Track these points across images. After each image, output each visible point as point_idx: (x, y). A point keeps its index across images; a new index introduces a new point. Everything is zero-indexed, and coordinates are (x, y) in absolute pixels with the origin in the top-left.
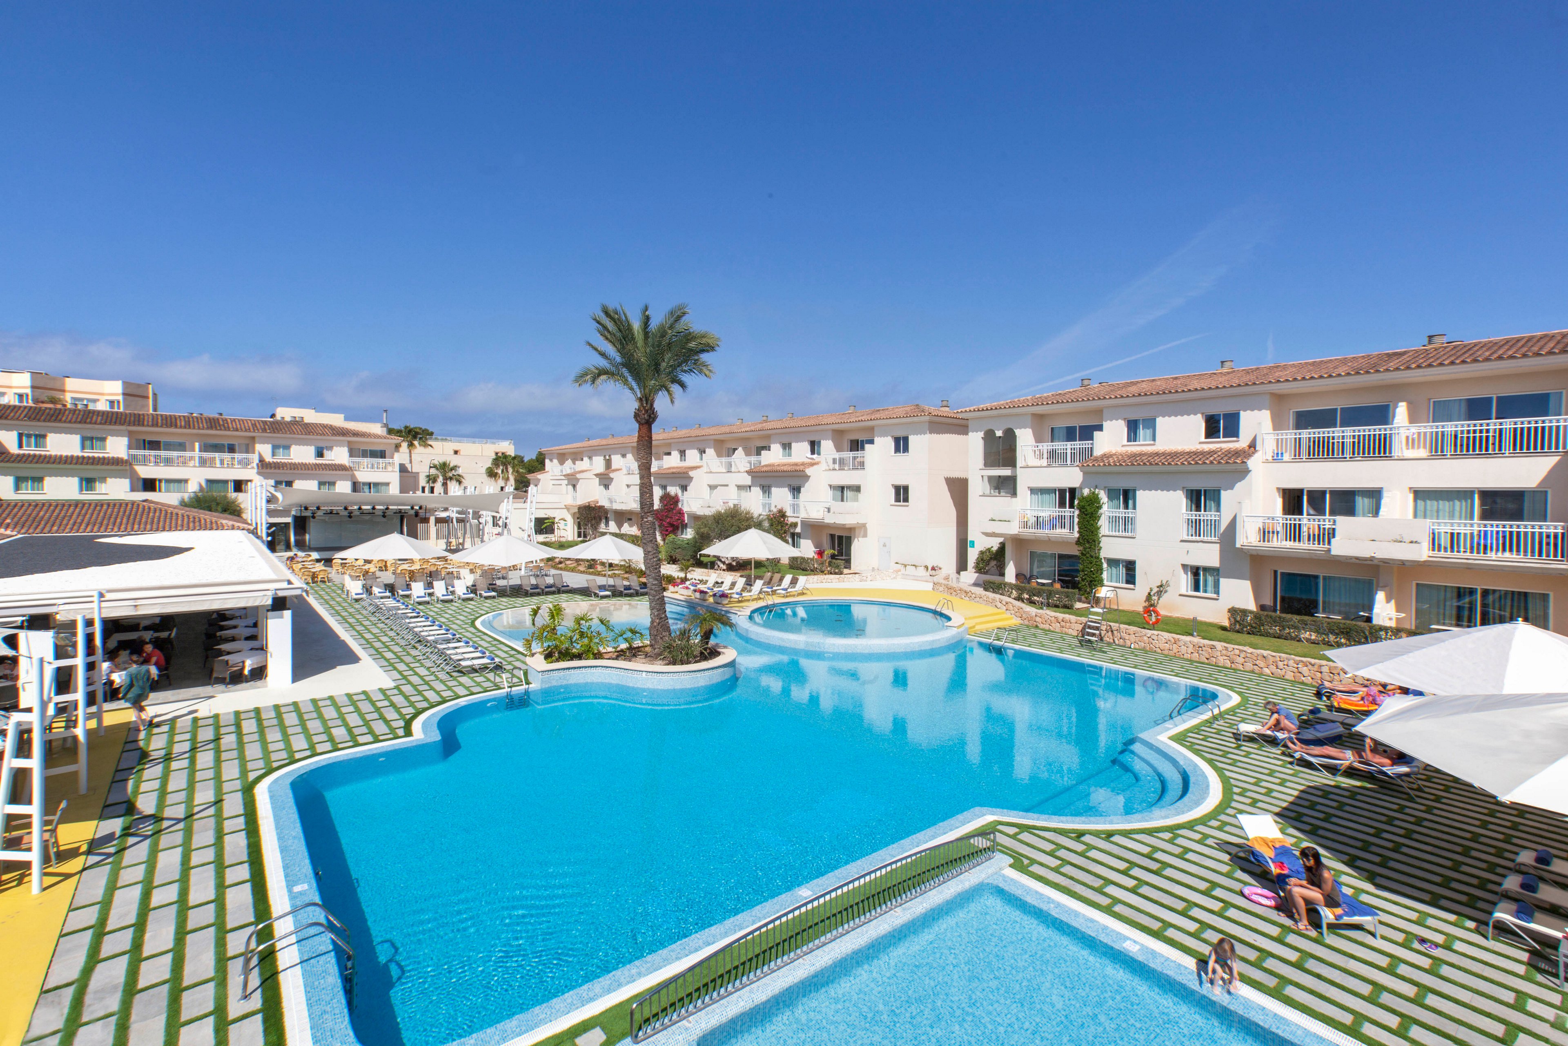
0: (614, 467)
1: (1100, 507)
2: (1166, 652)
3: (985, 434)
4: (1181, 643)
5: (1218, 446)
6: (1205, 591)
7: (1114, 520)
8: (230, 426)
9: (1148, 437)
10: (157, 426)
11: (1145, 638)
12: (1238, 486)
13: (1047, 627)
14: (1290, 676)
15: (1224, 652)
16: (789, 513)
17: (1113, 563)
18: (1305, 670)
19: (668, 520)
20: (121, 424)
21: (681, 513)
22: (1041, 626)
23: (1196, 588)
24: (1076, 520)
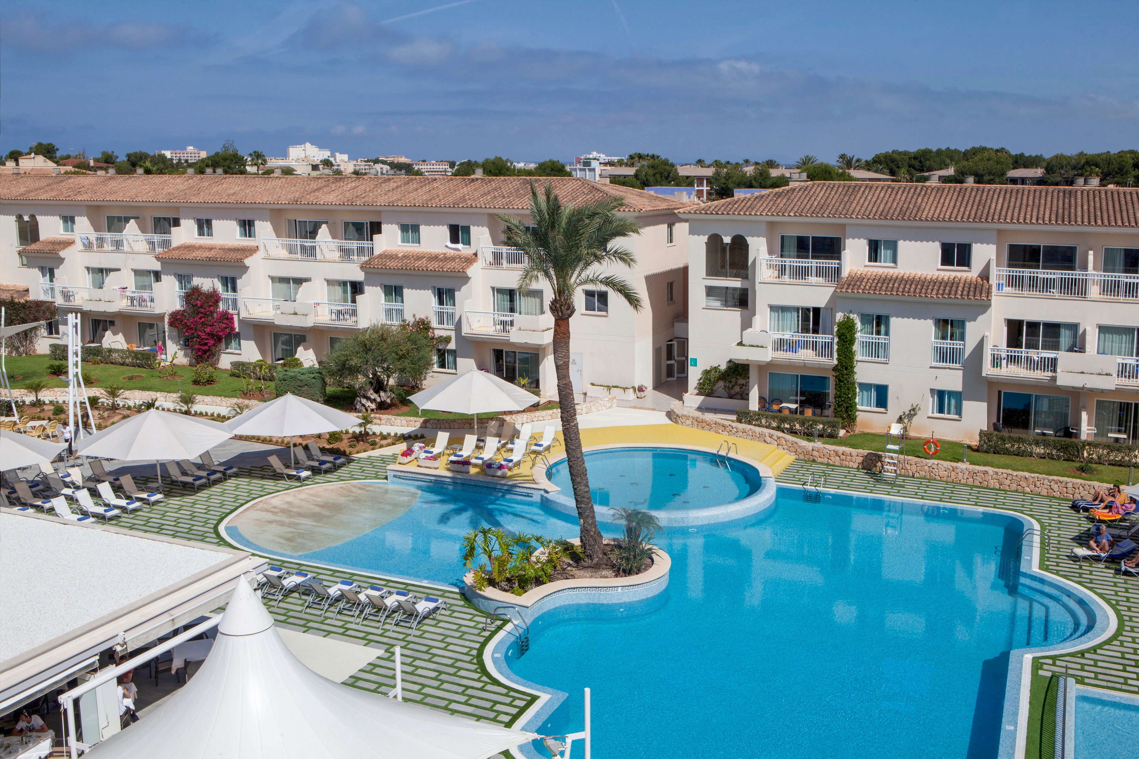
1: (854, 333)
2: (945, 479)
3: (709, 239)
4: (959, 471)
5: (953, 274)
6: (949, 413)
7: (867, 345)
9: (888, 259)
11: (926, 468)
12: (980, 318)
13: (825, 460)
14: (1044, 492)
15: (995, 476)
17: (866, 387)
18: (1055, 487)
22: (820, 460)
23: (941, 410)
24: (835, 347)
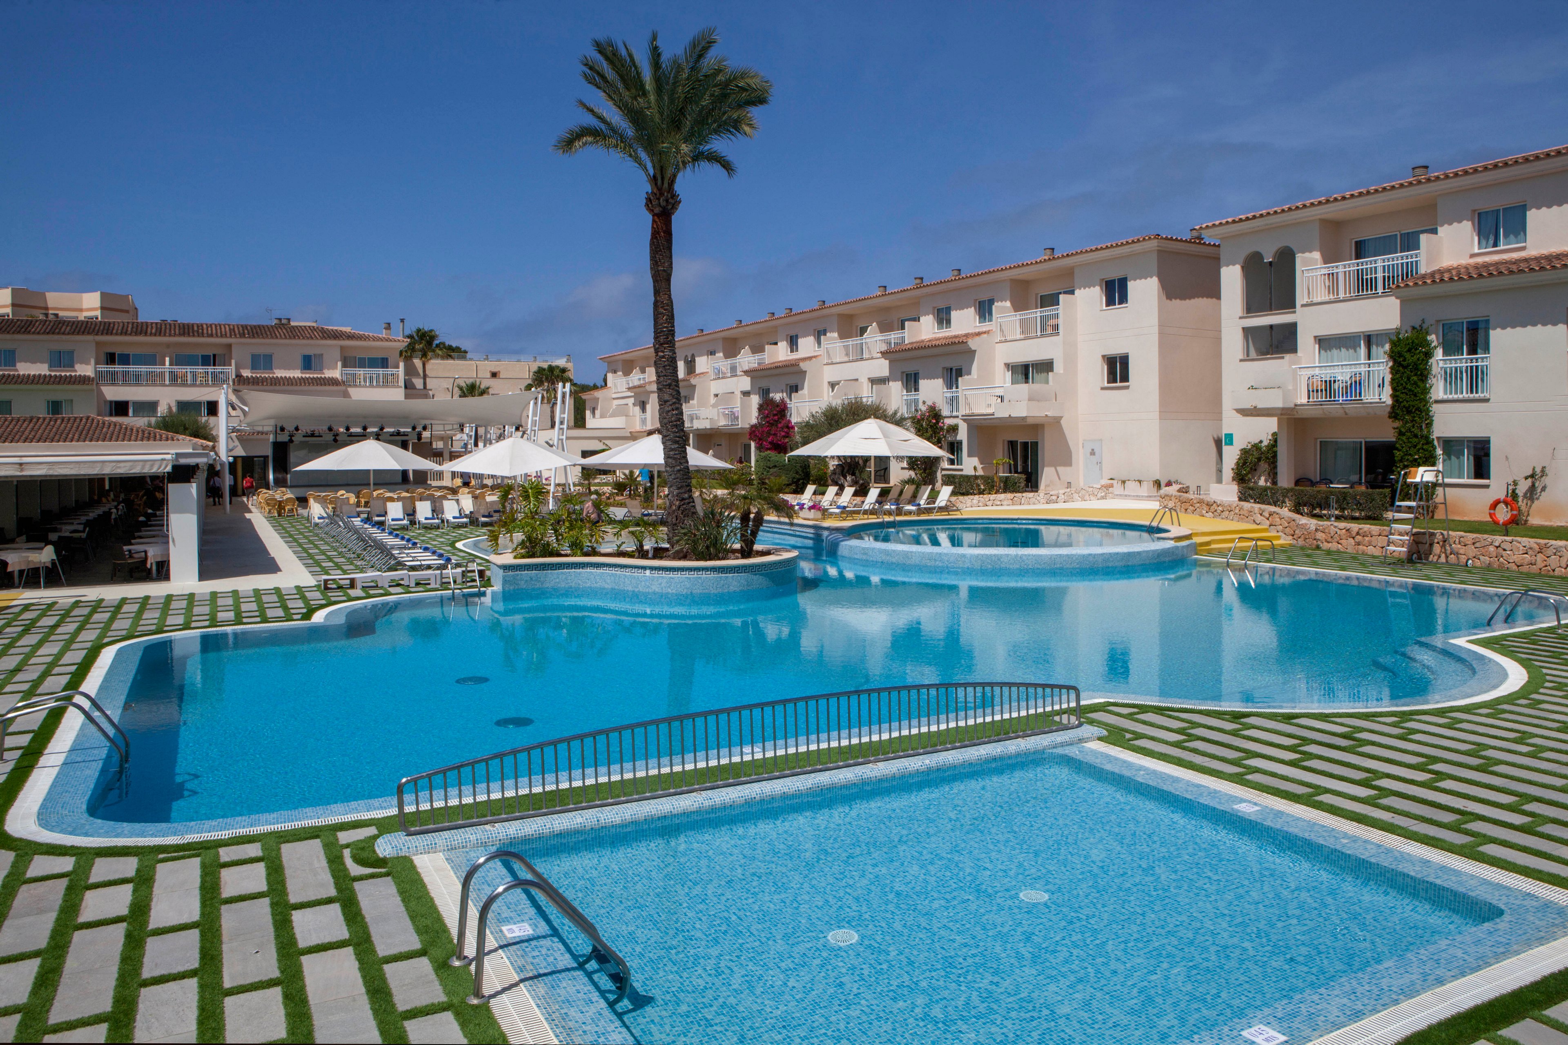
0: (698, 370)
1: (1429, 355)
2: (1525, 569)
3: (1246, 264)
4: (1550, 552)
7: (1453, 374)
8: (205, 331)
9: (1513, 237)
10: (126, 334)
11: (1492, 549)
13: (1334, 546)
16: (945, 412)
17: (1454, 443)
19: (770, 439)
20: (89, 333)
21: (789, 427)
22: (1325, 546)
24: (1389, 377)
